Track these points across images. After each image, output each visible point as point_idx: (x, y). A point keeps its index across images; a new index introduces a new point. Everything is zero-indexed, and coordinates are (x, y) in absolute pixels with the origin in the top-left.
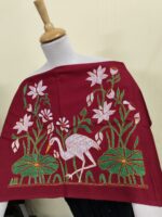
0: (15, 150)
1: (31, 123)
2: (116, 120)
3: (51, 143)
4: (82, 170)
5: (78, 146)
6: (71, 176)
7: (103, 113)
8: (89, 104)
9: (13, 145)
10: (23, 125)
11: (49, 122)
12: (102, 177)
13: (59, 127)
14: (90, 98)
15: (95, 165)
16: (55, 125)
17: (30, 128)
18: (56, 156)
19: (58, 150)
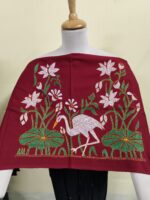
0: (23, 123)
1: (40, 100)
2: (120, 106)
3: (58, 120)
4: (86, 145)
5: (84, 125)
6: (75, 150)
7: (109, 100)
8: (98, 91)
9: (21, 118)
10: (32, 100)
11: (59, 101)
12: (105, 152)
13: (67, 106)
14: (99, 85)
15: (98, 141)
16: (64, 105)
17: (38, 105)
18: (63, 131)
19: (65, 127)
